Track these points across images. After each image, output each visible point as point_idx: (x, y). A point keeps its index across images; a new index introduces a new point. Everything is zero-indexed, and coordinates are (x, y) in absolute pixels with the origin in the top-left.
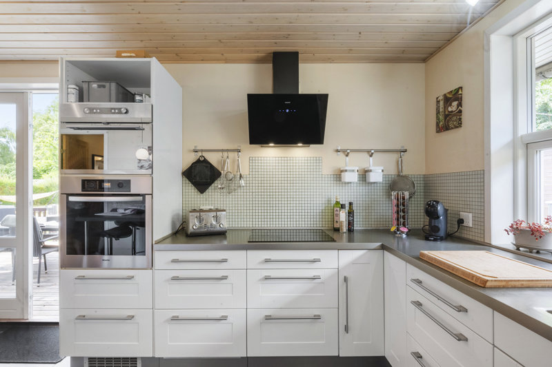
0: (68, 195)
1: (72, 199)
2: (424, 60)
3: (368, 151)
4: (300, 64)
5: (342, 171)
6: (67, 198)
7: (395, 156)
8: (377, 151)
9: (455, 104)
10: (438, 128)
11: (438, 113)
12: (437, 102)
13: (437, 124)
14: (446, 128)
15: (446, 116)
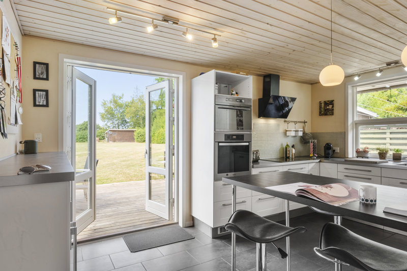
0: (219, 142)
1: (220, 144)
2: (312, 84)
3: (294, 122)
4: (280, 81)
5: (286, 131)
6: (218, 144)
7: (302, 124)
8: (299, 122)
9: (331, 106)
10: (321, 114)
11: (320, 107)
12: (320, 103)
13: (320, 113)
14: (326, 114)
15: (325, 110)
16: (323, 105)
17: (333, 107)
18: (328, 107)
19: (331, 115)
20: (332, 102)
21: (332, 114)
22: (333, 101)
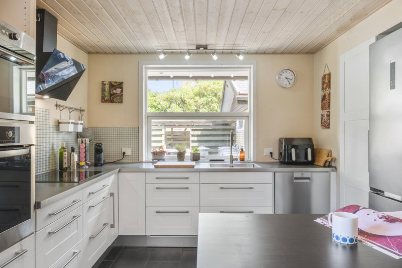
3: (71, 109)
5: (59, 122)
7: (78, 114)
8: (76, 109)
9: (120, 90)
10: (104, 100)
11: (103, 90)
12: (103, 84)
13: (103, 98)
14: (111, 101)
15: (111, 95)
16: (107, 87)
17: (122, 92)
18: (114, 91)
19: (119, 102)
20: (120, 85)
21: (121, 102)
22: (122, 83)
